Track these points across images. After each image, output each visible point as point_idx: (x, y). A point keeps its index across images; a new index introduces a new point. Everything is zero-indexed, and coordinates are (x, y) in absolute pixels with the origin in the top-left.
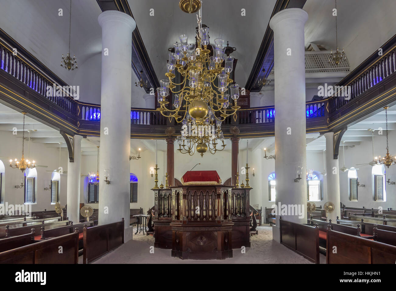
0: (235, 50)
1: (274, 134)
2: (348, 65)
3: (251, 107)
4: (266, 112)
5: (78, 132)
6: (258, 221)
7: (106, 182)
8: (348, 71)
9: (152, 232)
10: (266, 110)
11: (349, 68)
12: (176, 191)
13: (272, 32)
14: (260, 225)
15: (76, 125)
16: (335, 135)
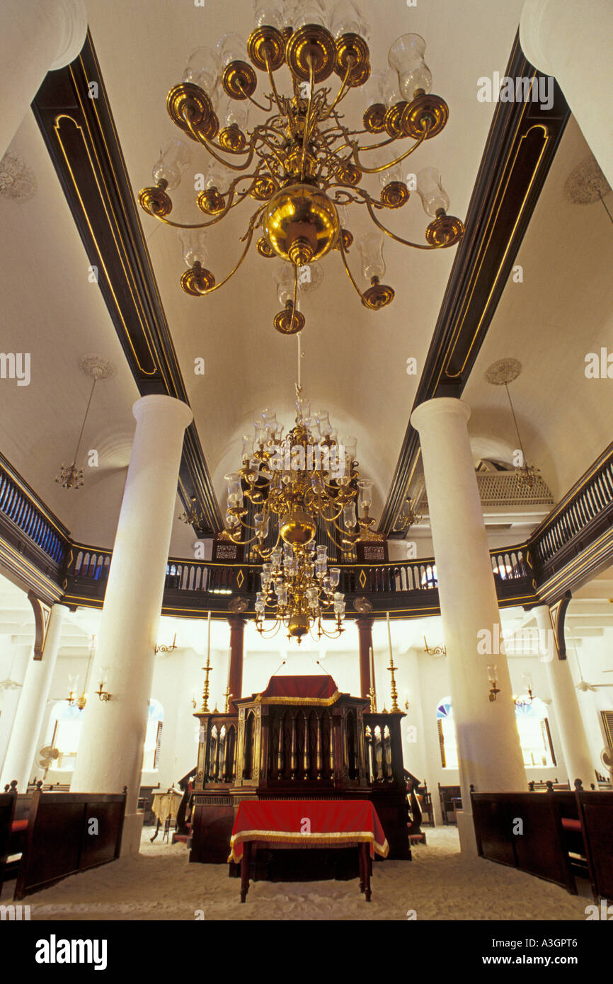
0: (357, 465)
1: (440, 612)
2: (550, 495)
3: (390, 560)
4: (419, 570)
5: (63, 600)
6: (425, 817)
7: (98, 695)
8: (552, 503)
9: (184, 836)
10: (419, 566)
11: (551, 498)
12: (247, 710)
13: (417, 433)
14: (431, 824)
15: (61, 585)
16: (553, 610)
